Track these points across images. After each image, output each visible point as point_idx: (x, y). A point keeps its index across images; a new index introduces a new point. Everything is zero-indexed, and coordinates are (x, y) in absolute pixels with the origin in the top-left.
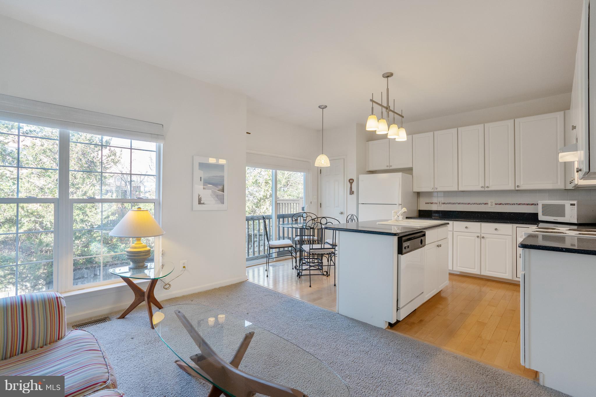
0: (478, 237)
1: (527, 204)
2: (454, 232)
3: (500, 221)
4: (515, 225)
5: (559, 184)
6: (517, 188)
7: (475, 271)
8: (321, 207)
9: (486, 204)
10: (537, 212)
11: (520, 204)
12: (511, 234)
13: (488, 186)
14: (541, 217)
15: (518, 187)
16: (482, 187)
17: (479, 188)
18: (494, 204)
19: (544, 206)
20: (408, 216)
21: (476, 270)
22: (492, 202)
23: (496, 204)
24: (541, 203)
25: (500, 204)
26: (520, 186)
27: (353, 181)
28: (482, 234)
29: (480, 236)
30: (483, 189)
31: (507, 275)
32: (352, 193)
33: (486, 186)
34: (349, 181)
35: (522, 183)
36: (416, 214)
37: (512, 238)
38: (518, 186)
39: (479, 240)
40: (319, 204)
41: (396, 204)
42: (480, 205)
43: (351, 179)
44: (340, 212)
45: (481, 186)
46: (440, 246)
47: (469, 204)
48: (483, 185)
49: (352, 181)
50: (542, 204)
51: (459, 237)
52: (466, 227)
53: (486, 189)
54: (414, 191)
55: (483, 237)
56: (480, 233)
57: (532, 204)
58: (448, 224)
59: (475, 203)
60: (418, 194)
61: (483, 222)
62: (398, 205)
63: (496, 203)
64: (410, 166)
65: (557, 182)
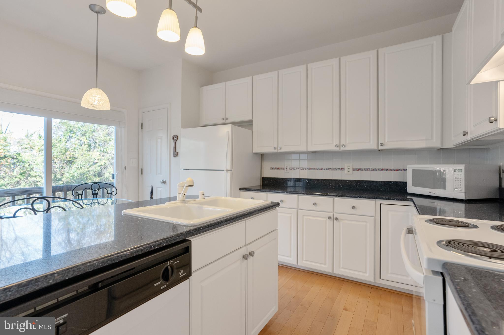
0: (330, 218)
1: (392, 170)
2: (299, 211)
3: (358, 195)
4: (379, 202)
5: (434, 139)
6: (380, 148)
7: (325, 268)
8: (142, 173)
9: (342, 169)
10: (404, 181)
11: (382, 170)
12: (373, 214)
13: (344, 144)
14: (411, 189)
15: (382, 145)
16: (337, 146)
17: (332, 148)
18: (351, 169)
19: (415, 172)
20: (243, 187)
21: (327, 266)
22: (349, 167)
23: (354, 170)
24: (411, 167)
25: (359, 170)
26: (384, 145)
27: (178, 138)
28: (335, 214)
29: (332, 216)
30: (337, 149)
31: (367, 275)
32: (176, 155)
33: (342, 144)
34: (173, 138)
35: (387, 141)
36: (258, 183)
37: (375, 220)
38: (382, 143)
39: (331, 222)
40: (140, 170)
41: (223, 170)
42: (335, 171)
43: (175, 136)
44: (162, 181)
45: (335, 144)
46: (252, 254)
47: (321, 169)
48: (338, 143)
49: (176, 138)
50: (413, 170)
51: (305, 217)
52: (315, 204)
53: (342, 149)
54: (255, 151)
55: (336, 219)
56: (331, 212)
57: (397, 170)
58: (275, 205)
59: (328, 169)
60: (262, 156)
61: (336, 196)
62: (225, 171)
63: (354, 168)
64: (248, 118)
65: (432, 139)
